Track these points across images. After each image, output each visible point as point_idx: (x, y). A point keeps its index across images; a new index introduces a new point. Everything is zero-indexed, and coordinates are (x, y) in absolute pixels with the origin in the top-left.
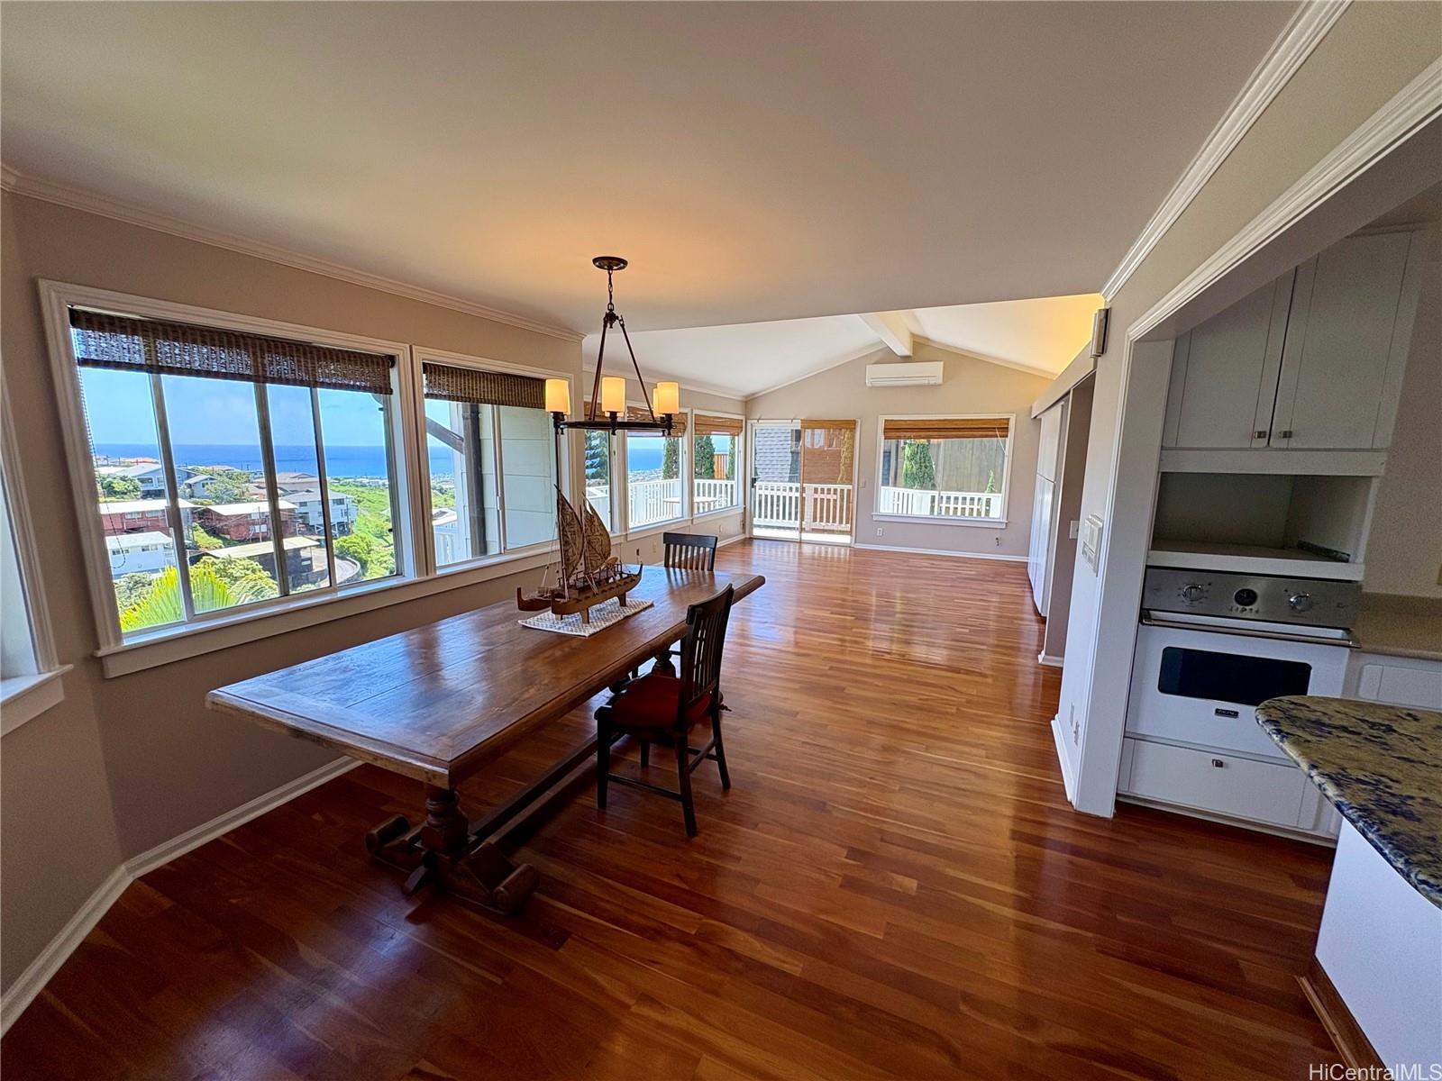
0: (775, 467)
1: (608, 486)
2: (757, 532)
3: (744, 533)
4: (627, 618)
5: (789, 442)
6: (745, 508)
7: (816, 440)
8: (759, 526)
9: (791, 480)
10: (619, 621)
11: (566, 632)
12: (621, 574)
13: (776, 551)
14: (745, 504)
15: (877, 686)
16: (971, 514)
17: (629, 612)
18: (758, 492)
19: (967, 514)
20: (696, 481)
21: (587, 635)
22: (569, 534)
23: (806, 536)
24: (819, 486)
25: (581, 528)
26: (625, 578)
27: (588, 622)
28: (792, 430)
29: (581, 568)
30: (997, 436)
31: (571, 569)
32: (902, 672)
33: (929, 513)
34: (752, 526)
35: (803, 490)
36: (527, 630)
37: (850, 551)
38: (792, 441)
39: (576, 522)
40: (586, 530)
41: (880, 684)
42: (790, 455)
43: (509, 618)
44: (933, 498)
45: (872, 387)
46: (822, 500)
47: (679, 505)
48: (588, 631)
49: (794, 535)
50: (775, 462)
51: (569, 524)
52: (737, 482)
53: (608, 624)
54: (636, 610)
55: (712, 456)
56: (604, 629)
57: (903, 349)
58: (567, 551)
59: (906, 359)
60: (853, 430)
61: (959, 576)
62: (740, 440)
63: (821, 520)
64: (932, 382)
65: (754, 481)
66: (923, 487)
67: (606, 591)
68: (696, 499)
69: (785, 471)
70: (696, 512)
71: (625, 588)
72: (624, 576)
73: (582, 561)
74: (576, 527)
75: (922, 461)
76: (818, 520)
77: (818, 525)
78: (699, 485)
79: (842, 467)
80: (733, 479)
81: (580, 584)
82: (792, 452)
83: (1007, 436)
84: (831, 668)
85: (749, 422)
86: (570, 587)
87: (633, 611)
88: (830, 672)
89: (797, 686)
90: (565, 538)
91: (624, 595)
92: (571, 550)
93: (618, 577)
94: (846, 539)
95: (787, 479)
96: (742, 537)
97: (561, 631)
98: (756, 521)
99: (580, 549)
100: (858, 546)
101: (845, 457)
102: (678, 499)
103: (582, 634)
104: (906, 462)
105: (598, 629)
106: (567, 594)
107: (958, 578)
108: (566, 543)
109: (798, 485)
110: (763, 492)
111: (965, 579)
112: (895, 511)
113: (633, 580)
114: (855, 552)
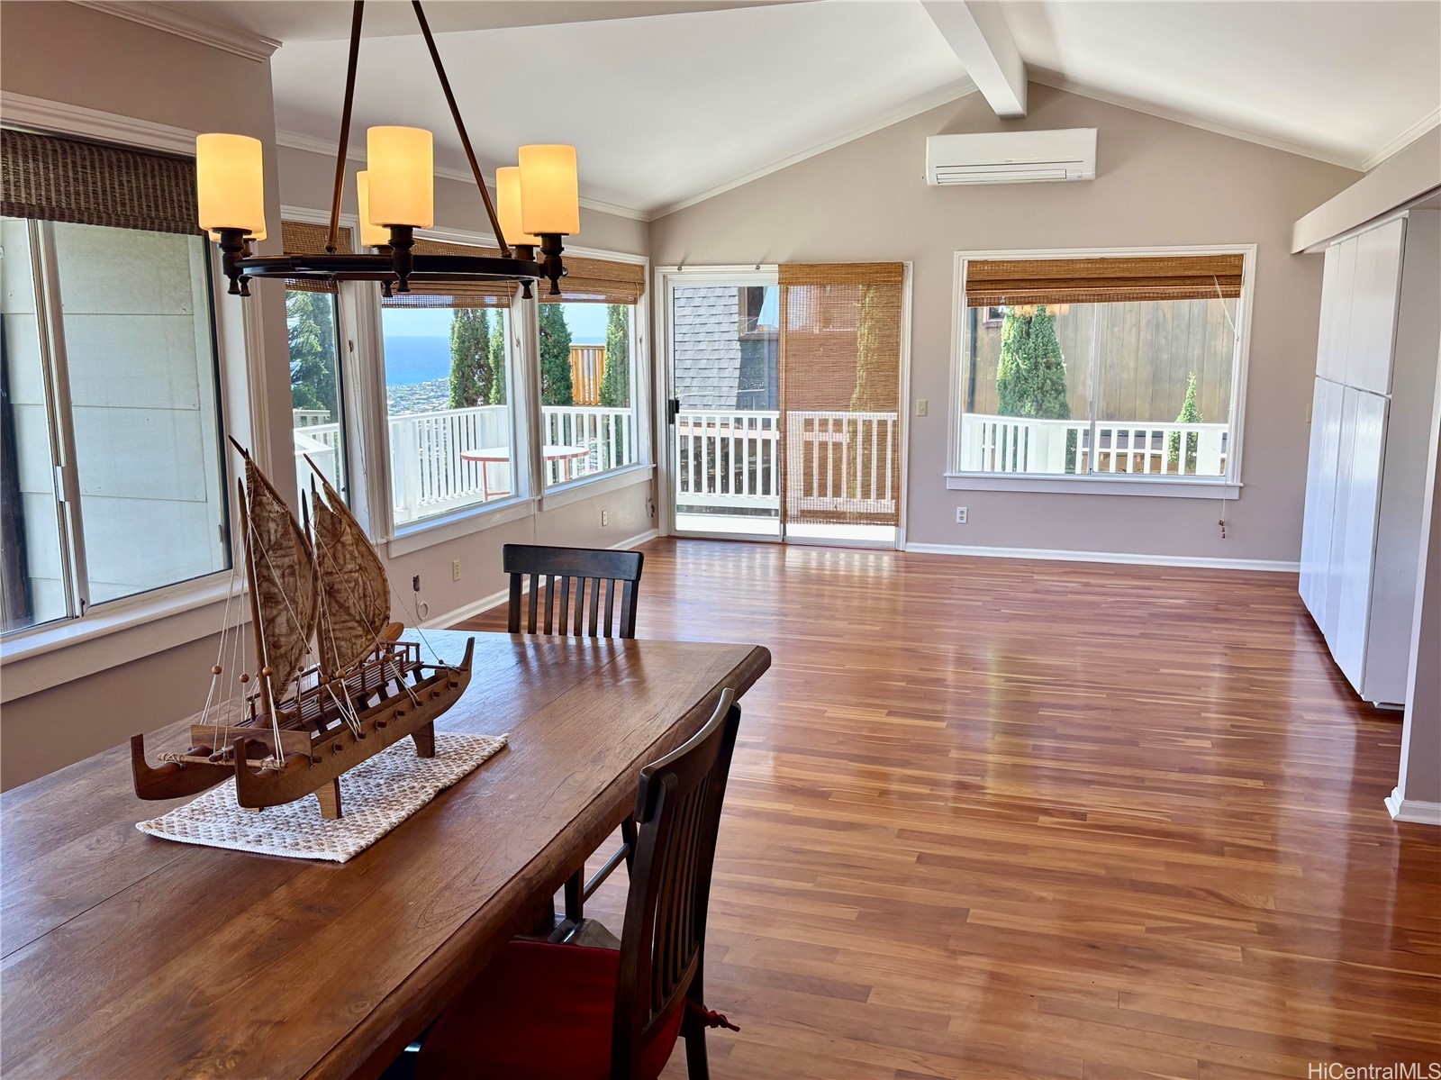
0: (705, 373)
1: (337, 426)
2: (684, 523)
3: (655, 524)
4: (444, 793)
5: (736, 317)
6: (655, 470)
7: (793, 311)
8: (690, 509)
9: (742, 403)
10: (425, 806)
11: (280, 852)
12: (418, 668)
13: (738, 567)
14: (655, 459)
15: (1041, 900)
16: (1138, 468)
17: (447, 773)
18: (680, 430)
19: (1130, 469)
20: (547, 411)
21: (342, 858)
22: (276, 574)
23: (795, 530)
24: (817, 415)
25: (309, 555)
26: (433, 680)
27: (339, 815)
28: (741, 290)
29: (313, 661)
30: (1216, 296)
31: (284, 669)
32: (1092, 859)
33: (1063, 471)
34: (673, 509)
35: (782, 425)
36: (166, 851)
37: (897, 559)
38: (740, 314)
39: (293, 535)
40: (322, 557)
41: (1048, 895)
42: (737, 346)
43: (105, 813)
44: (1072, 435)
45: (939, 189)
46: (823, 445)
47: (507, 468)
48: (340, 847)
49: (770, 527)
50: (703, 364)
51: (276, 547)
52: (635, 413)
53: (396, 816)
54: (467, 768)
55: (565, 350)
56: (387, 835)
57: (1006, 97)
58: (271, 621)
59: (1011, 123)
60: (898, 285)
61: (1154, 610)
62: (636, 315)
63: (823, 493)
64: (1072, 175)
65: (674, 407)
66: (1042, 412)
67: (383, 725)
68: (548, 450)
69: (726, 383)
70: (550, 481)
71: (429, 708)
72: (427, 674)
73: (314, 643)
74: (295, 555)
75: (1041, 352)
76: (815, 492)
77: (815, 503)
78: (553, 417)
79: (861, 373)
80: (625, 404)
81: (310, 709)
82: (741, 340)
83: (1237, 295)
84: (921, 859)
85: (660, 271)
86: (284, 721)
87: (458, 770)
88: (922, 870)
89: (851, 913)
90: (265, 585)
91: (431, 726)
92: (282, 619)
93: (410, 681)
94: (886, 534)
95: (733, 401)
96: (649, 536)
97: (264, 849)
98: (682, 498)
99: (309, 612)
100: (914, 548)
101: (868, 349)
102: (505, 452)
103: (328, 855)
104: (1005, 356)
105: (370, 838)
106: (278, 742)
107: (1153, 615)
108: (270, 599)
109: (774, 415)
110: (691, 432)
111: (1167, 616)
112: (987, 468)
113: (450, 682)
114: (909, 563)
